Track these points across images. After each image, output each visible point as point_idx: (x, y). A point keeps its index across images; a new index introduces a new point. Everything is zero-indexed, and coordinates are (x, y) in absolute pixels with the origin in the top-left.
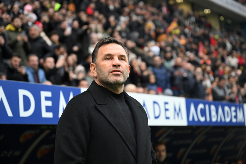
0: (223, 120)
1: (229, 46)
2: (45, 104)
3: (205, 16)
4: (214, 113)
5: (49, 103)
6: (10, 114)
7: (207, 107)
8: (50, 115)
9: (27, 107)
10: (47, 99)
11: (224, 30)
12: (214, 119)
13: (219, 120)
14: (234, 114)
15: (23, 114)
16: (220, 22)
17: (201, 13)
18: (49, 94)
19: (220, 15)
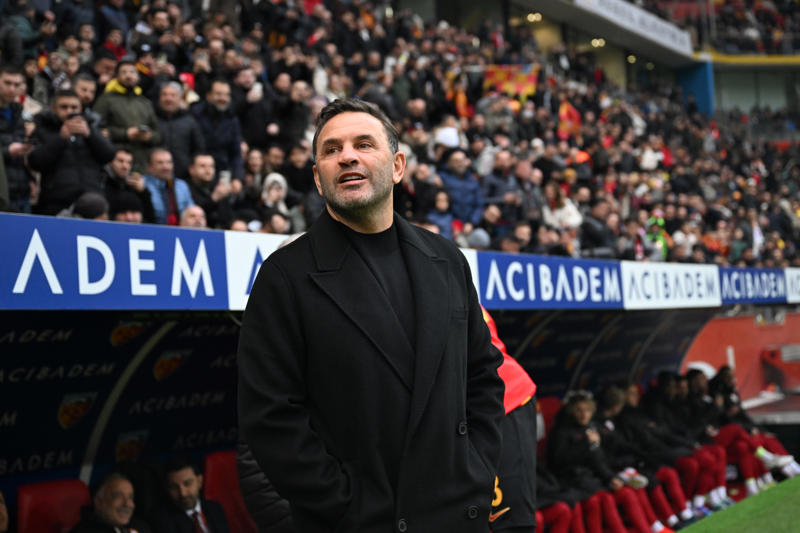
0: (569, 297)
1: (639, 123)
2: (137, 266)
3: (591, 55)
4: (546, 281)
5: (149, 265)
6: (56, 288)
7: (530, 268)
8: (150, 290)
9: (96, 274)
10: (143, 255)
11: (634, 86)
12: (546, 296)
13: (559, 297)
14: (595, 283)
15: (86, 288)
16: (628, 65)
17: (582, 48)
18: (148, 245)
19: (627, 53)
